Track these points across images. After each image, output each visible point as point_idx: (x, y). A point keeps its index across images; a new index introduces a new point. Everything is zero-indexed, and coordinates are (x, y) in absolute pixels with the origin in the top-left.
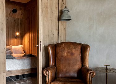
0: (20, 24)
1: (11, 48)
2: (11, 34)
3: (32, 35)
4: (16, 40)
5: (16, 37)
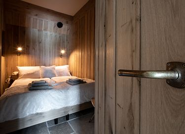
0: (66, 41)
2: (55, 52)
3: (80, 54)
4: (61, 59)
5: (61, 56)
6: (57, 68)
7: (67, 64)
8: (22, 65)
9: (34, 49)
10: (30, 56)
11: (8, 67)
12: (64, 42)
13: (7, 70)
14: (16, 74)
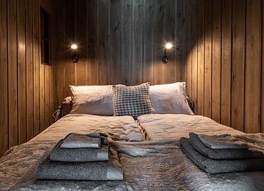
1: (146, 91)
4: (163, 68)
5: (165, 57)
6: (154, 89)
7: (181, 80)
8: (82, 83)
9: (103, 45)
10: (97, 62)
11: (59, 87)
12: (171, 20)
13: (56, 92)
14: (68, 102)
